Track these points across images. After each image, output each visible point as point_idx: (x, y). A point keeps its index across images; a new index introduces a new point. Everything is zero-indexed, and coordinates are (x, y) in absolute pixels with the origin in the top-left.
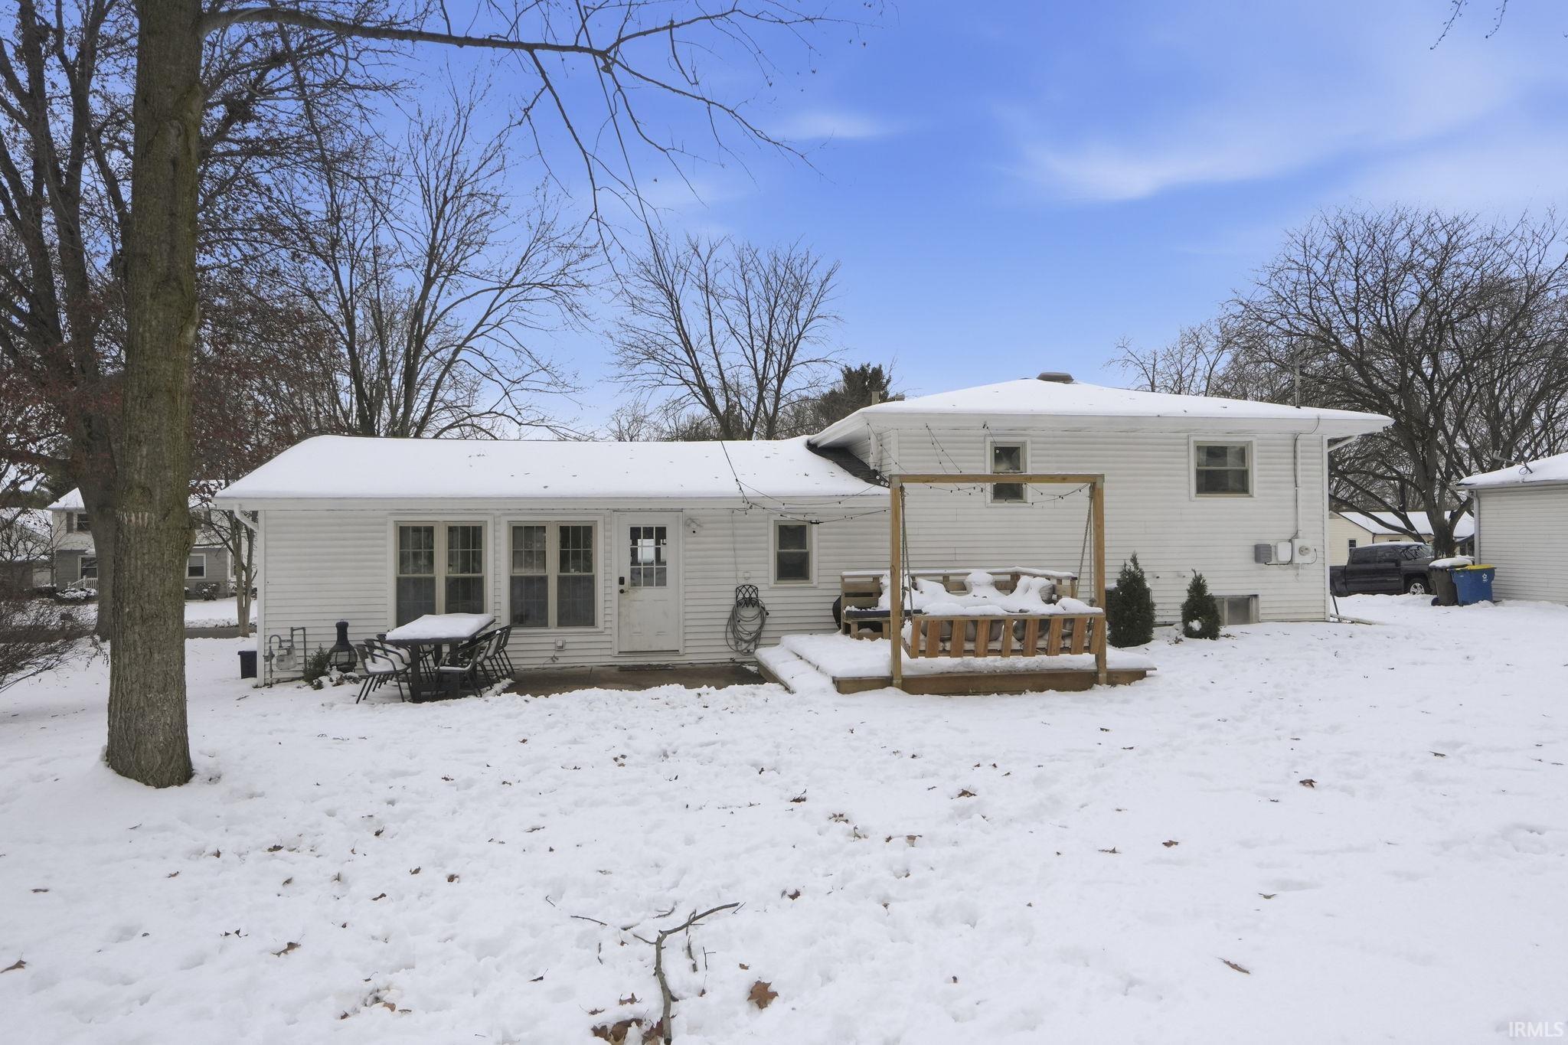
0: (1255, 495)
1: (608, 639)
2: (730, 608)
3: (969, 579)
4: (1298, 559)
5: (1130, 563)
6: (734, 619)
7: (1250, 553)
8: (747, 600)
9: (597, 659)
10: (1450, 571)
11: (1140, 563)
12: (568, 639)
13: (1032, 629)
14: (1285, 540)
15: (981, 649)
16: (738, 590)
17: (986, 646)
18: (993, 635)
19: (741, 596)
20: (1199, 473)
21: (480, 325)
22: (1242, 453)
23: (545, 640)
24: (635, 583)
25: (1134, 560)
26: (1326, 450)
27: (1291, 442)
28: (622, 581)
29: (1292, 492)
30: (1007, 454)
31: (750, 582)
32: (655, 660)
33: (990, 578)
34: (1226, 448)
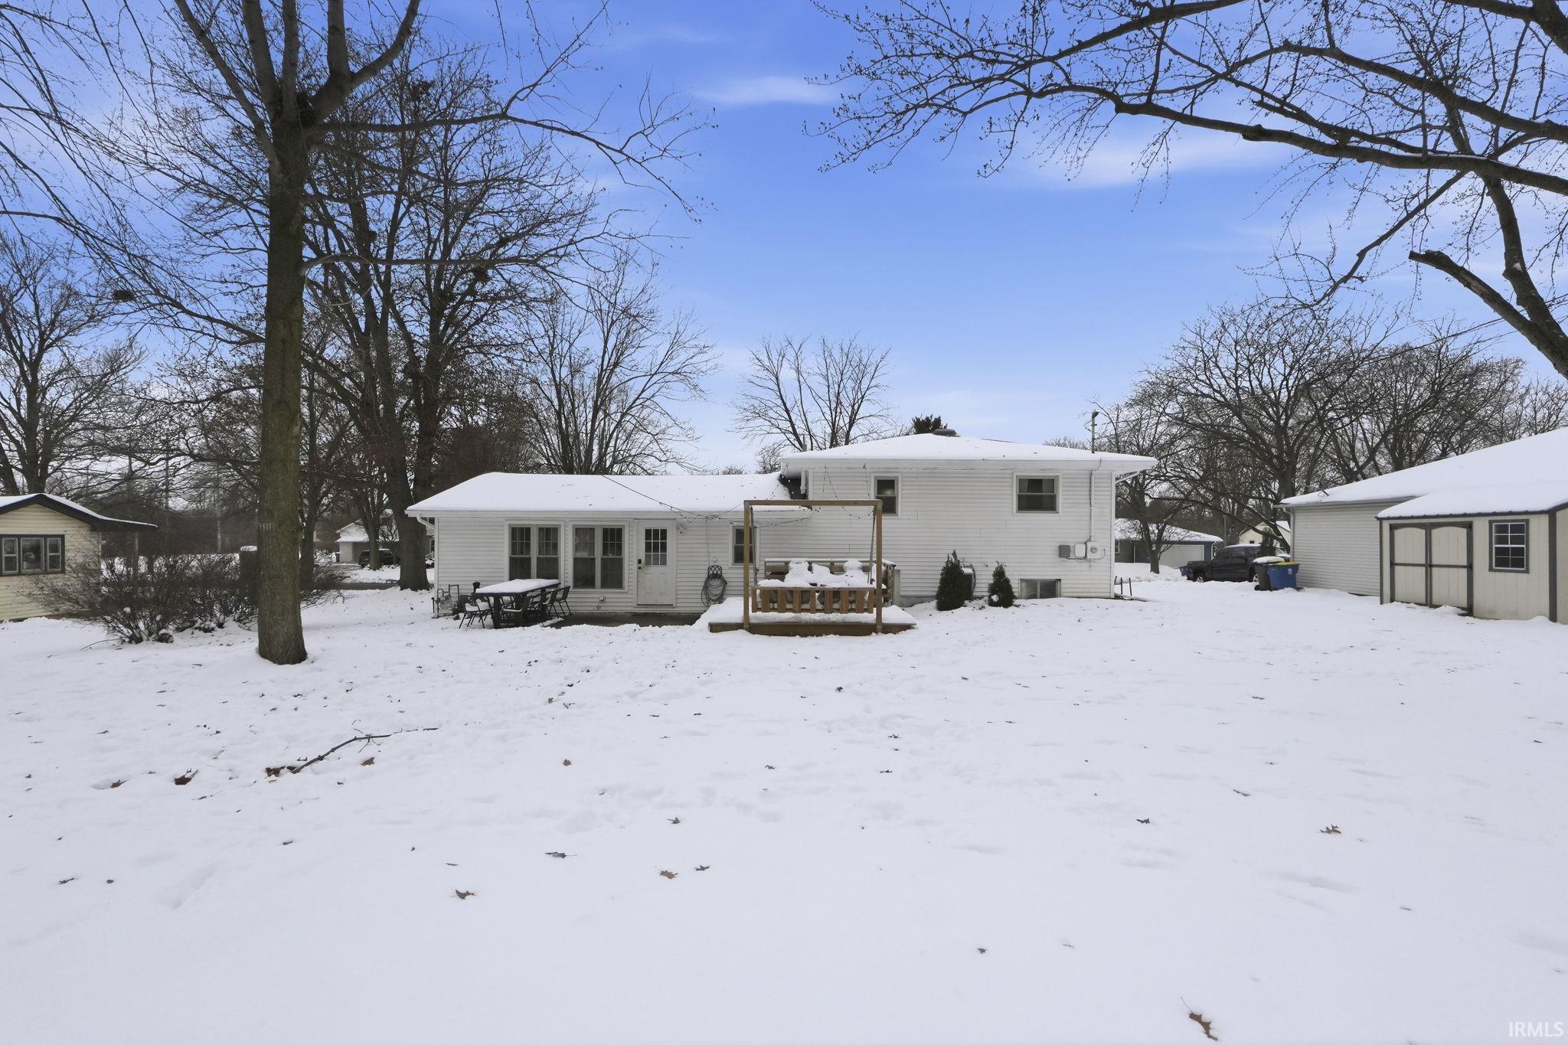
0: (1060, 511)
1: (630, 596)
2: (704, 580)
3: (846, 564)
4: (1090, 556)
5: (951, 556)
6: (706, 587)
7: (1056, 551)
8: (715, 574)
9: (624, 609)
10: (1266, 565)
11: (958, 556)
12: (607, 596)
13: (828, 597)
14: (1081, 543)
15: (797, 608)
16: (710, 569)
17: (800, 607)
18: (804, 599)
19: (711, 572)
20: (1020, 497)
21: (638, 398)
22: (1052, 482)
23: (595, 596)
24: (648, 563)
25: (954, 554)
26: (1114, 483)
27: (1088, 476)
28: (640, 561)
29: (1088, 510)
30: (886, 485)
31: (717, 564)
32: (658, 610)
33: (860, 564)
34: (1041, 480)
